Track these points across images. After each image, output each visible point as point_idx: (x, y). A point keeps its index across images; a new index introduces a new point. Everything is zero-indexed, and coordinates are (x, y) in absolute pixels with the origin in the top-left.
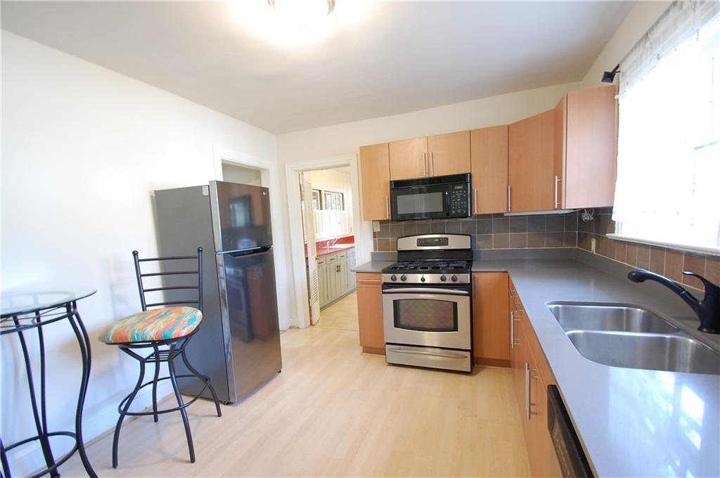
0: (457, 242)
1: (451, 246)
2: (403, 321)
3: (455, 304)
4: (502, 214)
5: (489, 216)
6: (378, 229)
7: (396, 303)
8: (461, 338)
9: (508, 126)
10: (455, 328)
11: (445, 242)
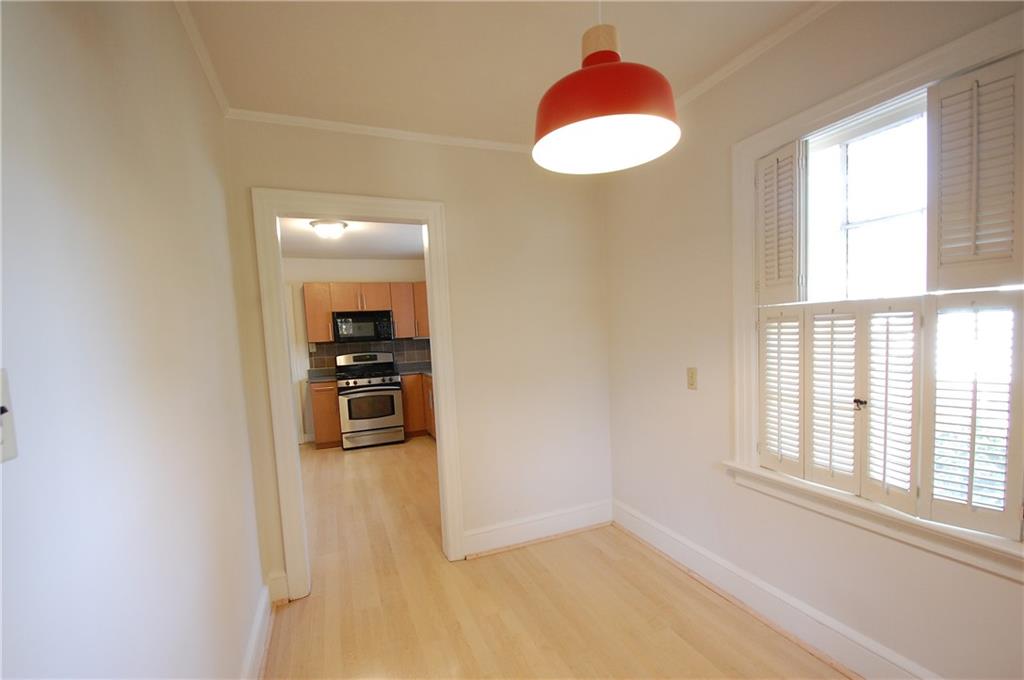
0: (383, 358)
1: (379, 361)
2: (354, 416)
3: (392, 397)
4: (411, 339)
5: (402, 339)
6: (314, 350)
7: (349, 401)
8: (397, 419)
9: (413, 284)
10: (393, 413)
11: (375, 358)
